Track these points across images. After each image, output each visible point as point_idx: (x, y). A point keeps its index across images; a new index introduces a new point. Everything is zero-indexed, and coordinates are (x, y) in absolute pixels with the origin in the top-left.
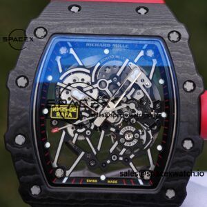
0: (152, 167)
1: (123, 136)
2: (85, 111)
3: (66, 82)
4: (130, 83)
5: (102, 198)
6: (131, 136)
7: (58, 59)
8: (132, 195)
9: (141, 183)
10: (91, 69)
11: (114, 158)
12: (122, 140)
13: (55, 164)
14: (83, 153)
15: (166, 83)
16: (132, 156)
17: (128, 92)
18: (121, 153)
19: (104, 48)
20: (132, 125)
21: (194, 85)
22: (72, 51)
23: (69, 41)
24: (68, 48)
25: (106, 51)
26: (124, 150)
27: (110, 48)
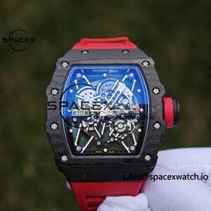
0: (136, 144)
1: (117, 126)
4: (119, 92)
7: (76, 81)
9: (129, 152)
11: (112, 140)
13: (76, 144)
14: (92, 137)
15: (142, 91)
16: (123, 138)
17: (119, 99)
18: (116, 136)
21: (159, 90)
22: (84, 77)
23: (82, 68)
24: (82, 74)
25: (105, 75)
26: (118, 134)
27: (107, 73)
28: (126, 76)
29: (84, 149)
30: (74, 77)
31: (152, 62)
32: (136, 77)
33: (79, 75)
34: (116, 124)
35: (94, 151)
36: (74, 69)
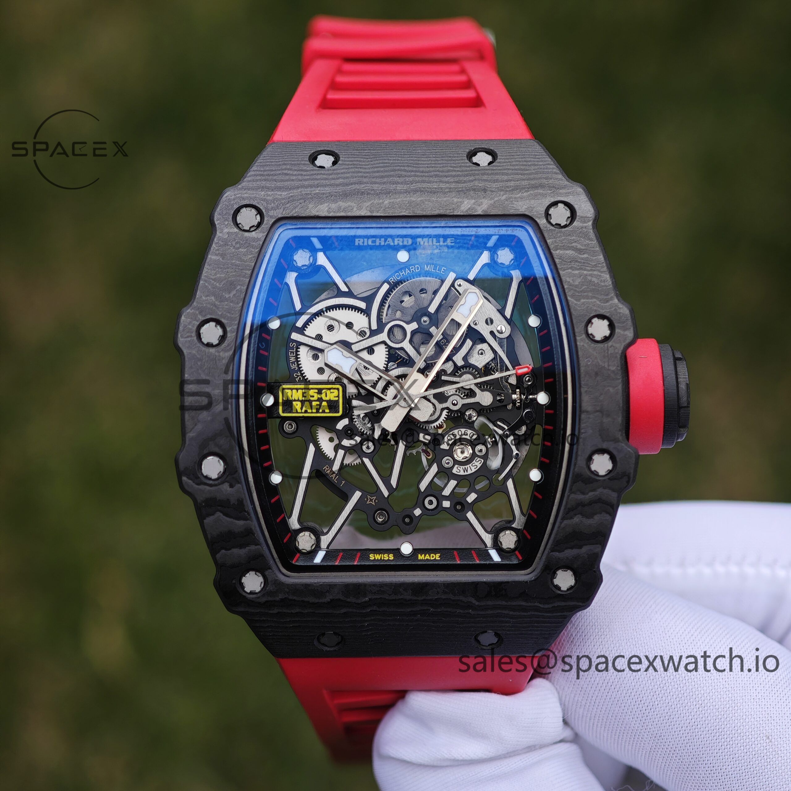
0: (519, 522)
1: (450, 453)
2: (358, 396)
3: (311, 331)
5: (407, 596)
6: (469, 451)
8: (475, 585)
9: (496, 557)
10: (369, 300)
11: (430, 503)
12: (446, 461)
13: (294, 523)
14: (357, 495)
16: (472, 498)
19: (397, 249)
20: (470, 425)
21: (612, 326)
22: (322, 259)
23: (314, 234)
25: (403, 256)
28: (485, 258)
29: (325, 541)
33: (302, 257)
35: (365, 554)
36: (285, 233)
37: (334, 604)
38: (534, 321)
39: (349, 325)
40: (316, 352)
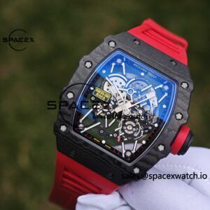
0: (134, 152)
1: (126, 126)
2: (113, 101)
3: (111, 79)
4: (146, 97)
5: (97, 153)
6: (131, 128)
7: (114, 64)
8: (115, 159)
9: (123, 156)
10: (129, 80)
11: (115, 135)
12: (125, 128)
13: (81, 121)
14: (99, 123)
15: (167, 108)
16: (126, 139)
17: (142, 103)
18: (121, 135)
19: (142, 71)
20: (135, 122)
21: (182, 117)
22: (123, 64)
23: (126, 56)
24: (123, 61)
25: (143, 74)
26: (123, 133)
27: (146, 73)
28: (161, 86)
29: (86, 129)
30: (114, 60)
31: (191, 87)
32: (169, 92)
33: (119, 61)
34: (126, 124)
35: (93, 137)
36: (119, 53)
37: (79, 145)
38: (164, 106)
39: (121, 83)
40: (109, 85)
